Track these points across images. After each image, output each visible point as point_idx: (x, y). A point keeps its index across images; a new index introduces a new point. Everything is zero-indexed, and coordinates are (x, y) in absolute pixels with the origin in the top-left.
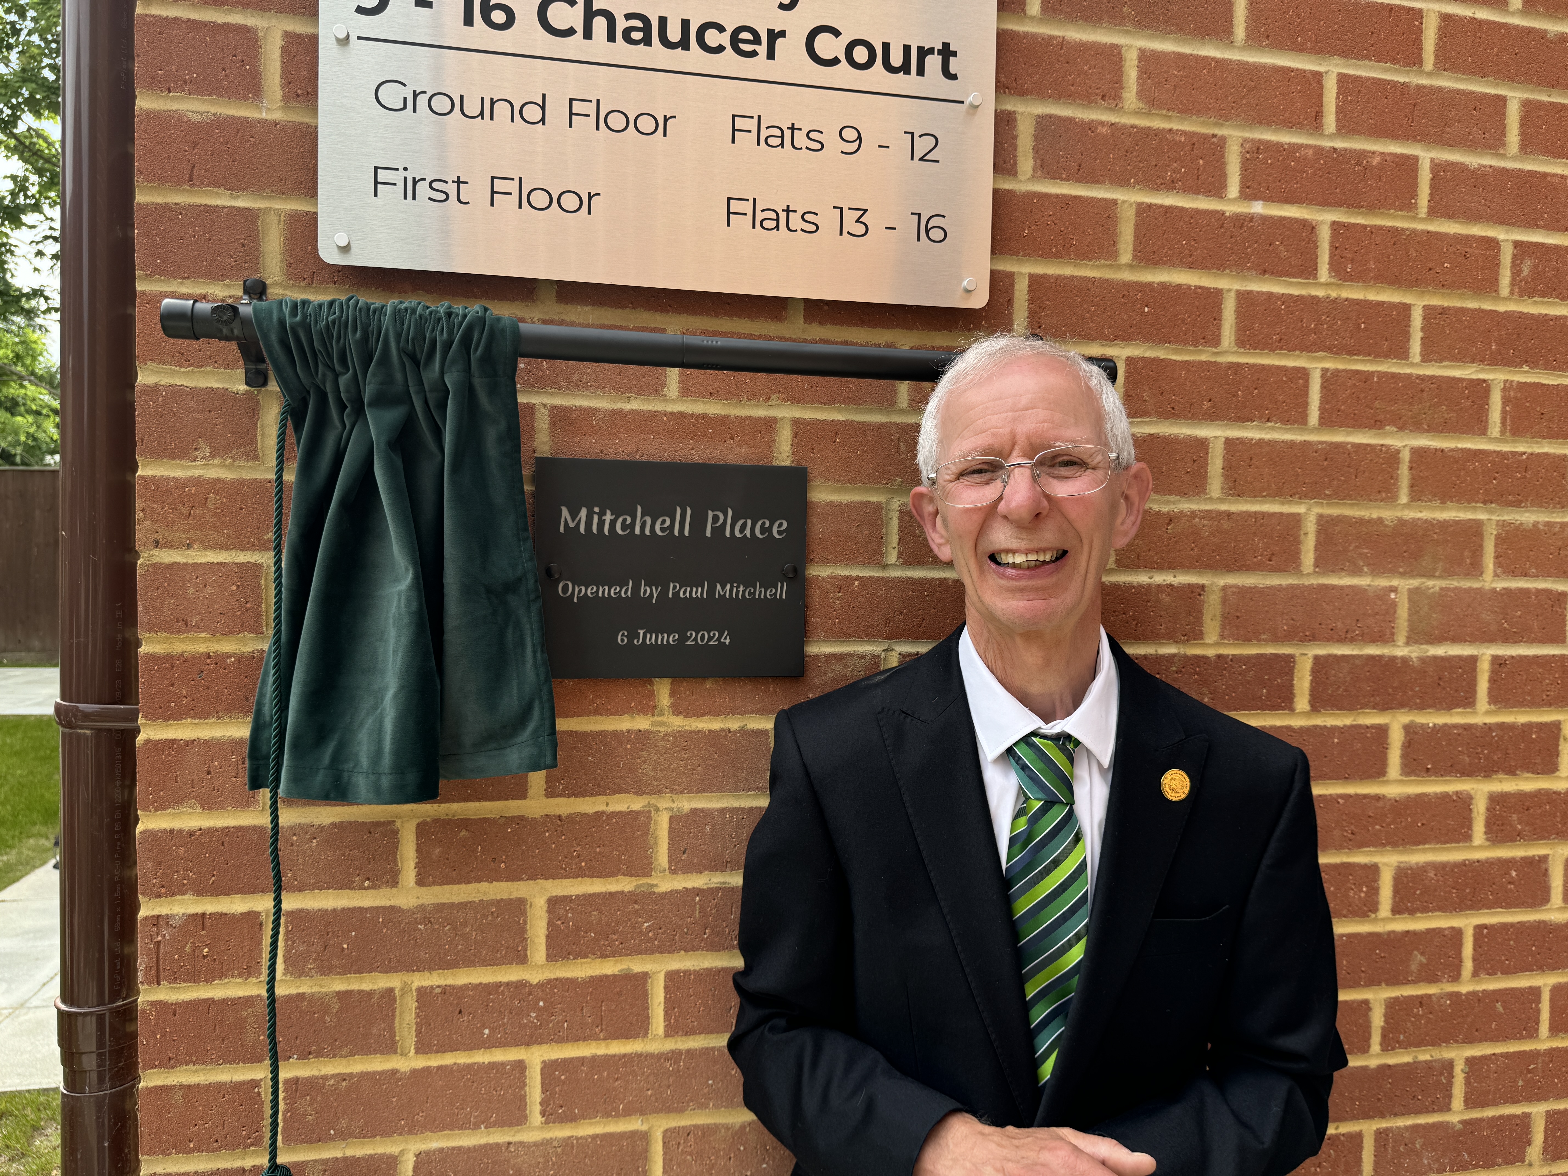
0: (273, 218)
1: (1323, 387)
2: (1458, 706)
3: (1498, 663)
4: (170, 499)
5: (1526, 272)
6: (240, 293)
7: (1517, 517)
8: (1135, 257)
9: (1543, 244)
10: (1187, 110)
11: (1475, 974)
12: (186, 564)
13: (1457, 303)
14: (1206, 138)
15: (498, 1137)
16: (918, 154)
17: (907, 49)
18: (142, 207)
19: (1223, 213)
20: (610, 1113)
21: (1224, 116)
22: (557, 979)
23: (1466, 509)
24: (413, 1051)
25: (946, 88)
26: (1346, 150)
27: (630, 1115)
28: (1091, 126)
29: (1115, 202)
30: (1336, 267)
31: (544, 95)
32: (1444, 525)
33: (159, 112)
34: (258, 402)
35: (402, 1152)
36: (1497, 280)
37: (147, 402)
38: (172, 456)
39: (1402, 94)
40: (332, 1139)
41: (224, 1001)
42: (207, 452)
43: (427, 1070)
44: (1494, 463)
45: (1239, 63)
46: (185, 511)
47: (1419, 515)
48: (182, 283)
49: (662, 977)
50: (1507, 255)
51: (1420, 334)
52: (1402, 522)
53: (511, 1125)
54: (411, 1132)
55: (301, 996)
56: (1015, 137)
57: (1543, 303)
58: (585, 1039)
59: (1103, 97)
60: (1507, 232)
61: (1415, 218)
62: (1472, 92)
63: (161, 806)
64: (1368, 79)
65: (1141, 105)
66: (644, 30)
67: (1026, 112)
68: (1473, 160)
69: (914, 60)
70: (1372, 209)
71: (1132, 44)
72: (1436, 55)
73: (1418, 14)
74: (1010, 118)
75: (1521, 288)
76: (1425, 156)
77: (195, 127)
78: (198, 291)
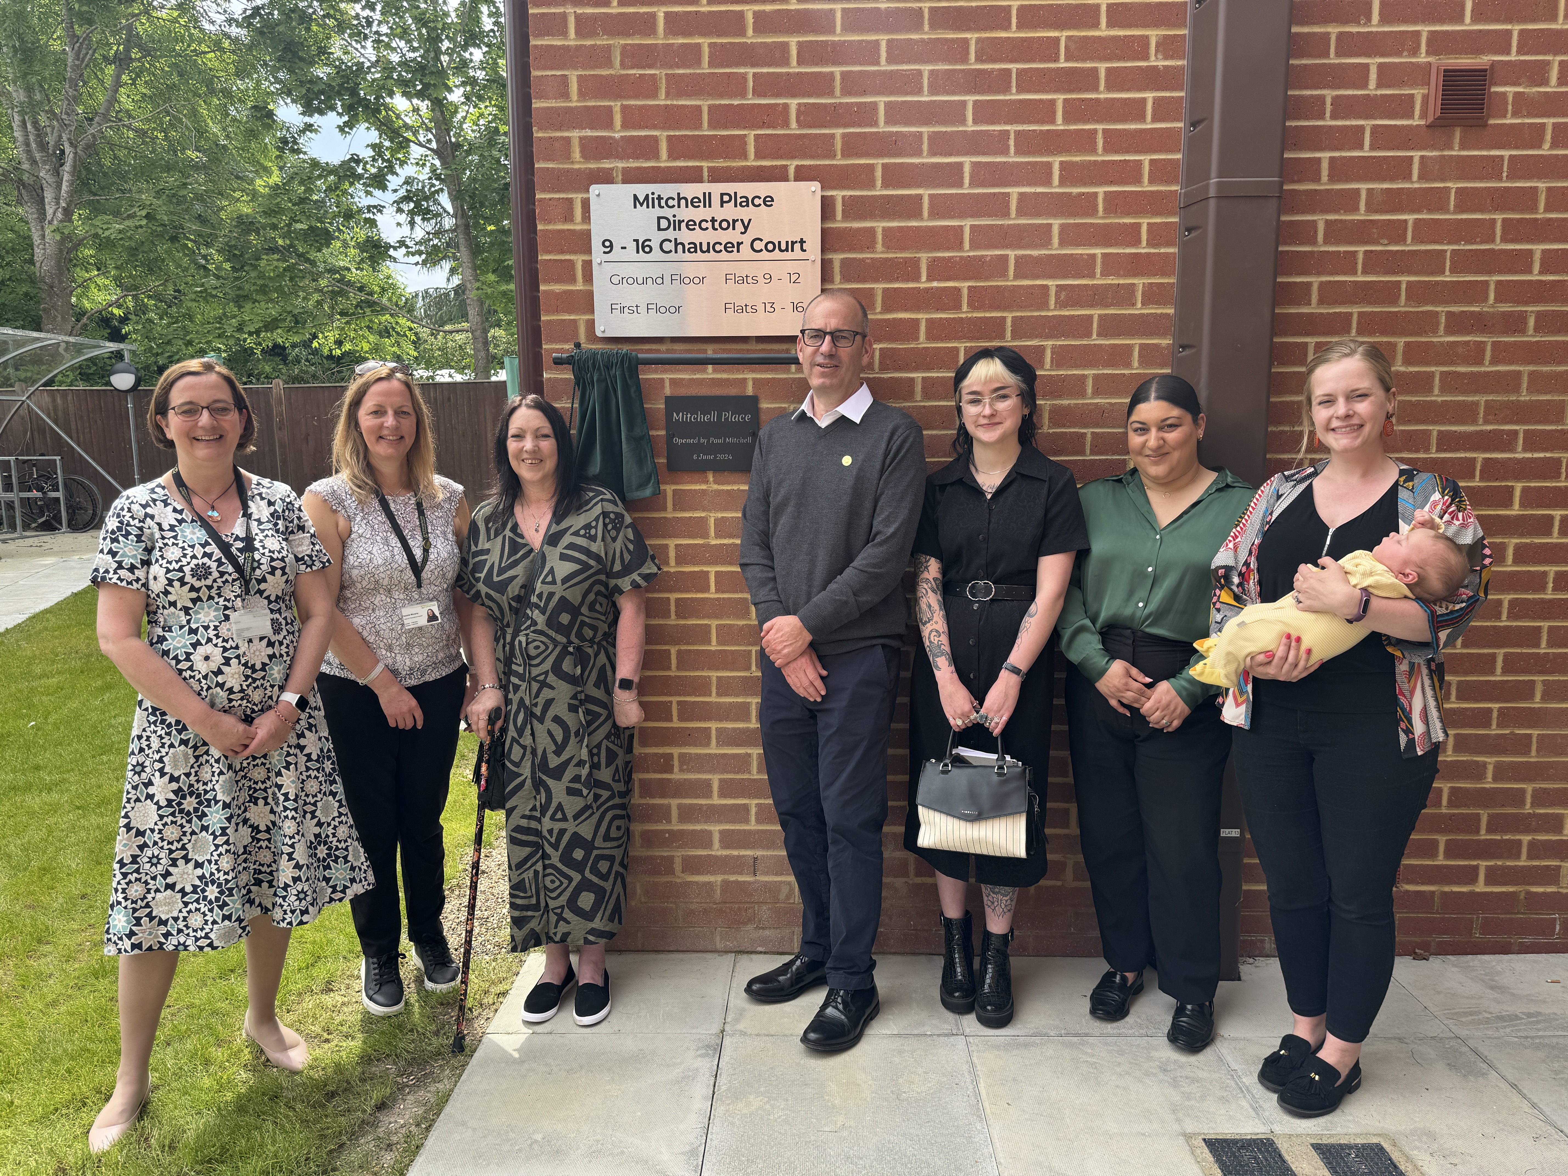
0: (583, 322)
5: (1062, 297)
6: (573, 347)
8: (883, 309)
9: (1071, 285)
10: (903, 249)
13: (1029, 314)
14: (911, 258)
15: (662, 621)
16: (792, 281)
17: (787, 242)
18: (542, 321)
19: (920, 288)
20: (697, 617)
21: (919, 249)
22: (679, 571)
25: (803, 255)
26: (974, 255)
27: (704, 618)
28: (863, 260)
29: (874, 288)
30: (970, 305)
31: (663, 274)
33: (546, 290)
36: (1048, 302)
37: (548, 383)
39: (1001, 229)
44: (1048, 379)
45: (926, 227)
48: (556, 345)
50: (1053, 291)
51: (1011, 329)
53: (666, 618)
56: (831, 269)
57: (1072, 310)
58: (689, 592)
59: (868, 249)
60: (1053, 281)
61: (1008, 280)
62: (1034, 224)
64: (984, 225)
65: (883, 249)
66: (695, 248)
67: (837, 258)
68: (1035, 253)
69: (790, 246)
70: (986, 279)
71: (880, 225)
72: (1017, 210)
73: (1008, 195)
74: (831, 261)
75: (1060, 304)
76: (1012, 254)
77: (558, 294)
78: (561, 347)
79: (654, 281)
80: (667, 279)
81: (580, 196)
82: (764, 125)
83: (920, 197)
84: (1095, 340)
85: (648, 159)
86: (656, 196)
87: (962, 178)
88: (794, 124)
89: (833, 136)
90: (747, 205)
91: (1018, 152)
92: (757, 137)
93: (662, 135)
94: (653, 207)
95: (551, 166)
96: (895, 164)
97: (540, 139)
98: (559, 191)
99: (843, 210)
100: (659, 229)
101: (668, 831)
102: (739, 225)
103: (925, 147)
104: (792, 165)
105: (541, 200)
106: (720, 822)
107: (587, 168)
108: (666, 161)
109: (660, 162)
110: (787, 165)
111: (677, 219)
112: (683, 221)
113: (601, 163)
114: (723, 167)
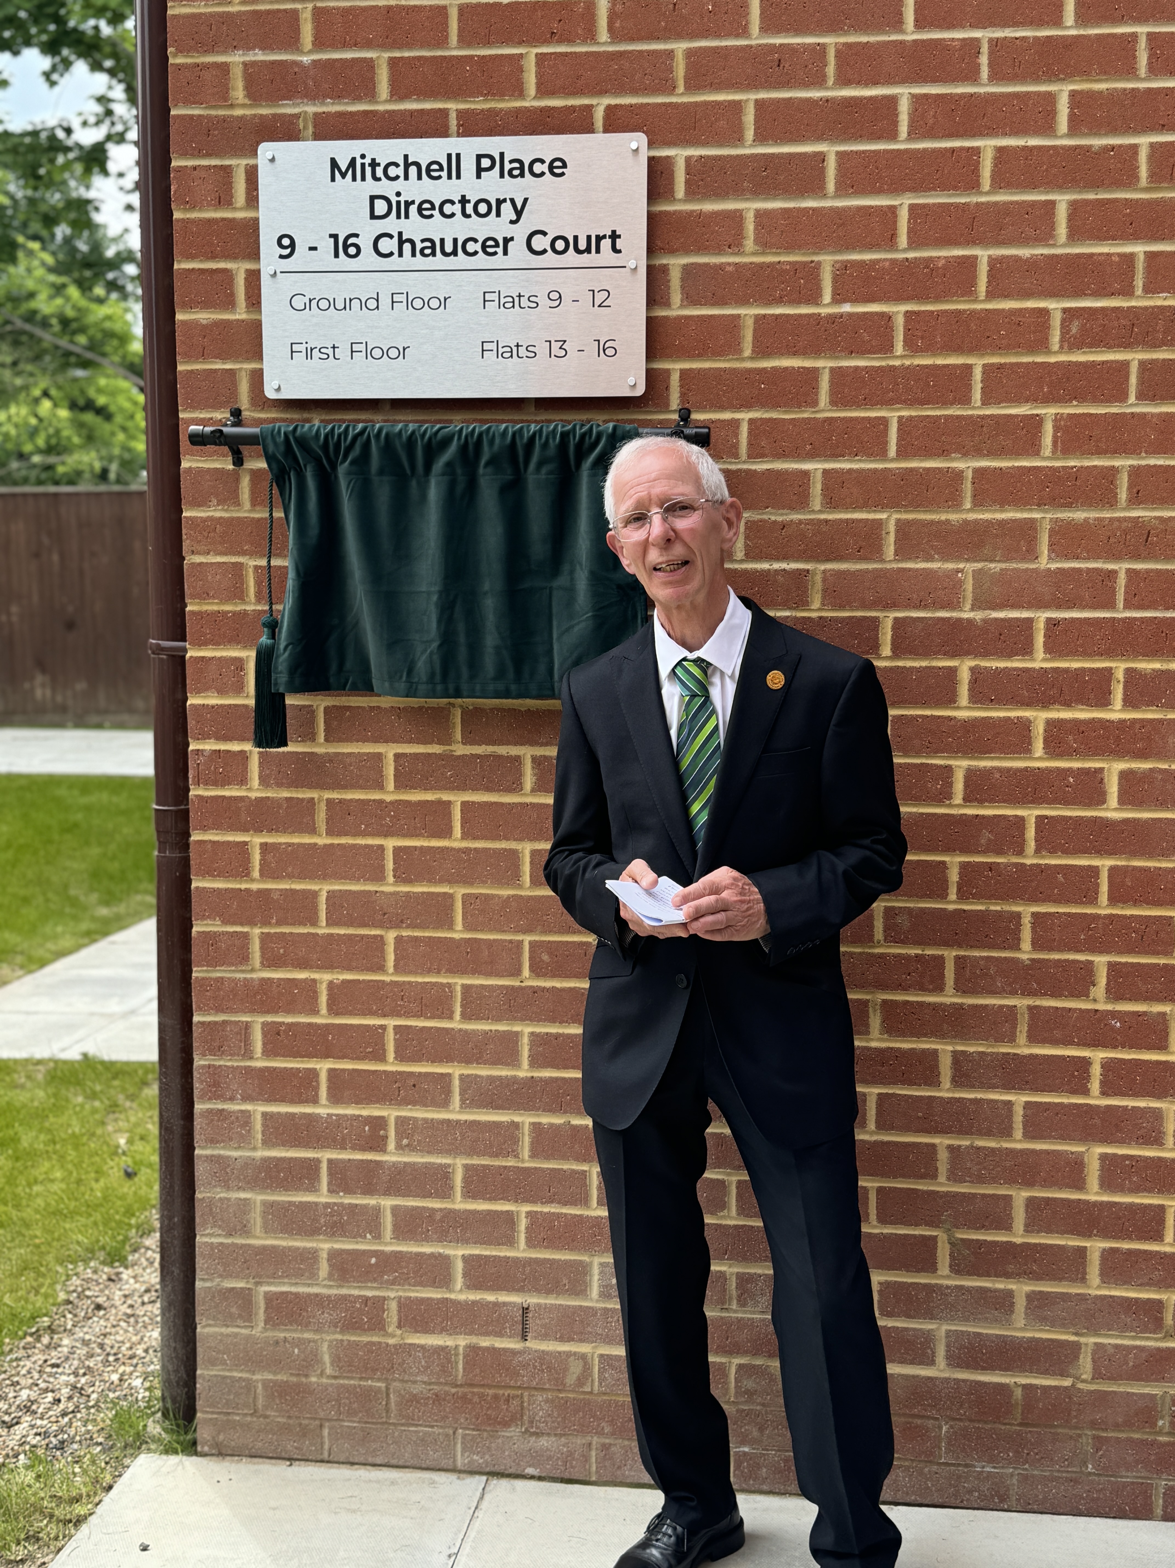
0: (243, 373)
1: (899, 429)
2: (1017, 654)
3: (1052, 624)
4: (198, 529)
5: (1074, 330)
6: (228, 415)
7: (1071, 515)
8: (754, 351)
9: (1090, 308)
10: (790, 248)
11: (1038, 851)
12: (207, 563)
13: (1014, 360)
14: (805, 264)
15: (370, 887)
16: (597, 303)
17: (589, 238)
18: (181, 372)
19: (819, 314)
20: (432, 881)
21: (819, 248)
22: (400, 800)
23: (1022, 511)
24: (325, 834)
25: (615, 259)
26: (916, 258)
27: (442, 883)
28: (721, 267)
29: (739, 316)
30: (909, 343)
31: (378, 293)
32: (1002, 523)
33: (187, 321)
34: (239, 475)
35: (320, 890)
36: (1047, 339)
37: (186, 477)
38: (199, 505)
39: (964, 211)
40: (284, 877)
41: (230, 798)
42: (215, 502)
43: (332, 845)
44: (1046, 476)
45: (831, 209)
46: (206, 534)
47: (982, 516)
48: (201, 412)
49: (459, 803)
50: (1056, 321)
51: (980, 385)
52: (966, 522)
53: (377, 881)
54: (324, 879)
55: (267, 798)
56: (666, 281)
57: (1091, 352)
58: (417, 836)
59: (730, 246)
60: (1058, 302)
61: (976, 301)
62: (1024, 202)
63: (198, 692)
64: (934, 204)
65: (757, 248)
66: (432, 247)
67: (676, 263)
68: (1025, 252)
69: (593, 244)
70: (937, 299)
71: (750, 207)
72: (993, 178)
73: (977, 151)
74: (665, 269)
75: (1071, 343)
76: (983, 254)
77: (205, 327)
78: (208, 416)
79: (364, 305)
80: (385, 301)
81: (244, 162)
82: (552, 37)
83: (821, 158)
84: (1133, 406)
85: (358, 99)
86: (367, 161)
87: (895, 123)
88: (603, 35)
89: (670, 54)
90: (522, 175)
91: (996, 76)
92: (540, 58)
93: (381, 57)
94: (363, 178)
95: (196, 112)
96: (779, 101)
97: (179, 67)
98: (209, 155)
99: (687, 182)
100: (373, 216)
101: (375, 1253)
102: (507, 208)
103: (831, 70)
104: (601, 104)
105: (180, 169)
106: (465, 1241)
107: (255, 115)
108: (386, 101)
109: (377, 102)
110: (592, 106)
111: (402, 199)
112: (413, 202)
113: (279, 106)
114: (482, 110)
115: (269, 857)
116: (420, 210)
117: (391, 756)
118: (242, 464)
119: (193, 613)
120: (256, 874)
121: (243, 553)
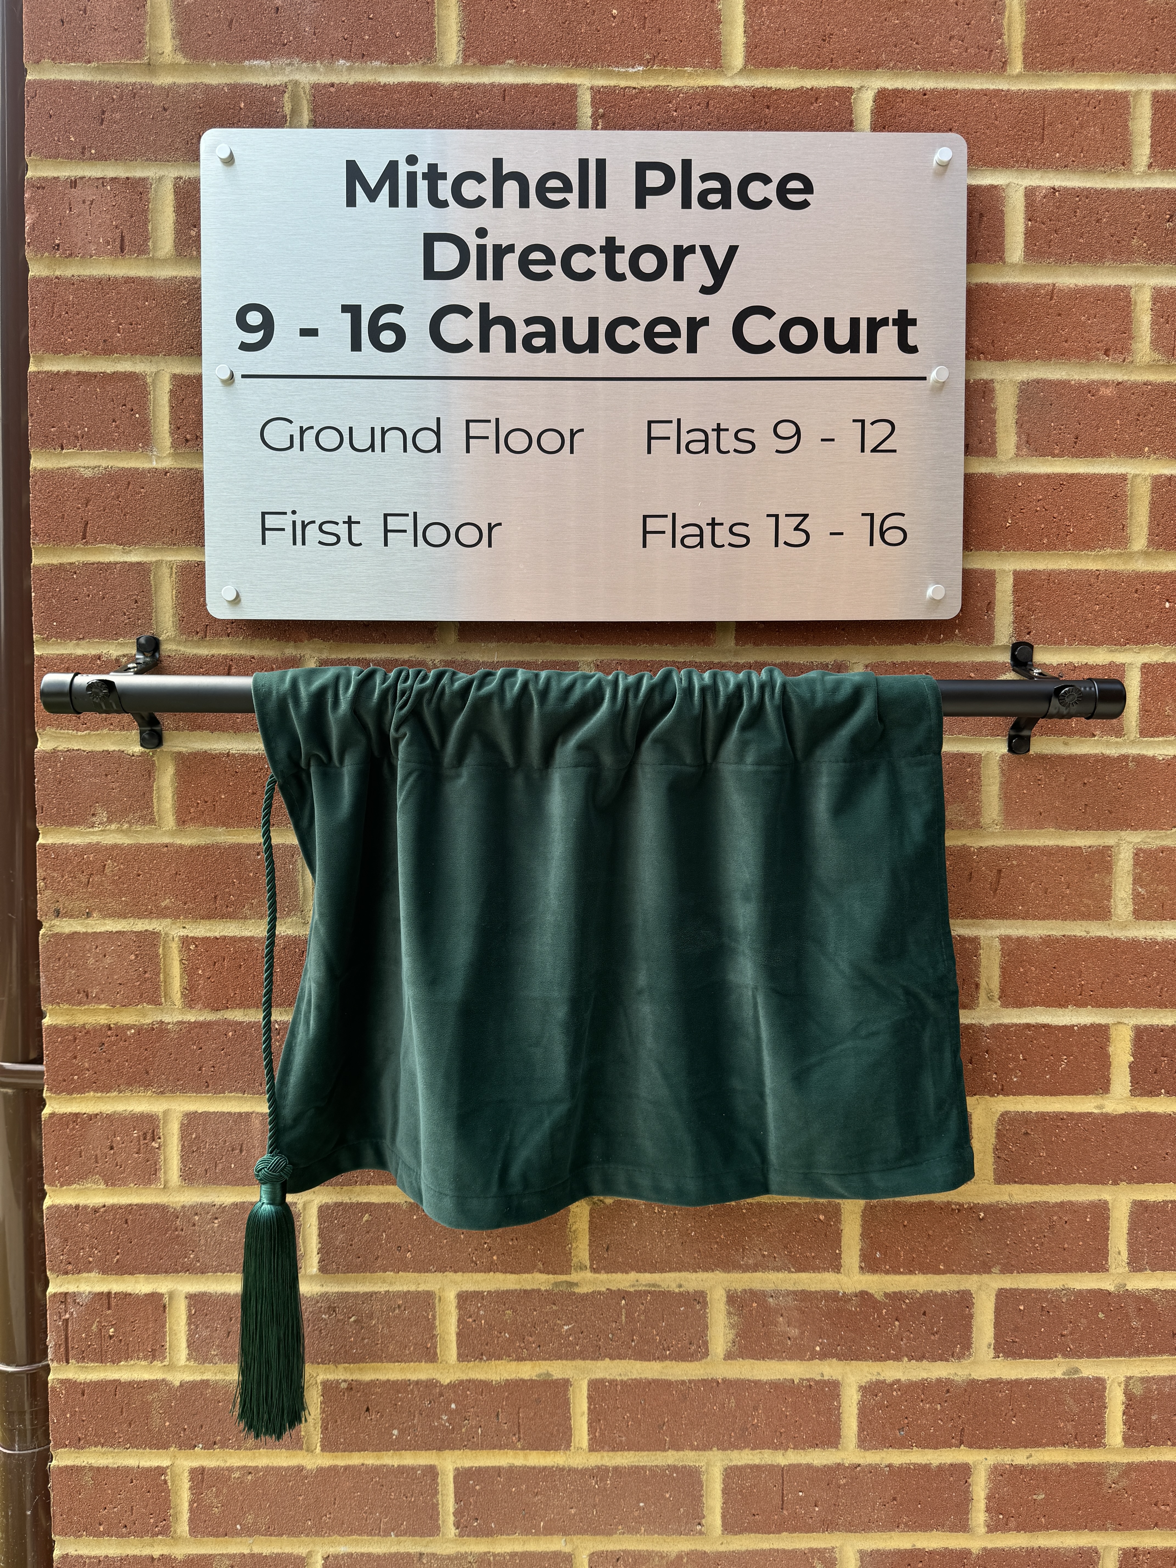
0: (165, 571)
4: (70, 868)
6: (134, 651)
8: (1151, 542)
12: (86, 934)
15: (409, 1546)
16: (869, 446)
17: (855, 323)
18: (38, 569)
20: (528, 1531)
22: (469, 1381)
24: (319, 1448)
25: (905, 364)
27: (551, 1534)
28: (1090, 389)
29: (1123, 478)
31: (438, 419)
33: (52, 471)
34: (153, 764)
35: (310, 1554)
37: (45, 769)
38: (71, 823)
40: (238, 1534)
41: (130, 1384)
42: (104, 817)
43: (334, 1469)
46: (84, 879)
48: (77, 644)
49: (584, 1384)
53: (422, 1535)
54: (318, 1534)
55: (205, 1383)
56: (994, 411)
58: (501, 1447)
59: (1106, 353)
63: (67, 1181)
66: (547, 334)
67: (1007, 380)
69: (863, 335)
71: (1143, 283)
74: (986, 389)
77: (87, 483)
78: (93, 651)
79: (409, 442)
80: (453, 435)
81: (172, 172)
85: (399, 60)
86: (421, 168)
90: (726, 203)
94: (412, 202)
95: (79, 76)
99: (1029, 234)
100: (430, 273)
102: (695, 264)
104: (867, 88)
105: (43, 184)
107: (195, 86)
108: (455, 68)
109: (438, 70)
110: (850, 90)
111: (489, 242)
112: (511, 248)
113: (244, 71)
114: (641, 90)
115: (210, 1495)
116: (524, 264)
117: (451, 1296)
118: (160, 743)
119: (55, 1029)
120: (183, 1527)
121: (162, 914)
